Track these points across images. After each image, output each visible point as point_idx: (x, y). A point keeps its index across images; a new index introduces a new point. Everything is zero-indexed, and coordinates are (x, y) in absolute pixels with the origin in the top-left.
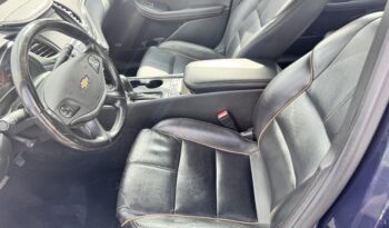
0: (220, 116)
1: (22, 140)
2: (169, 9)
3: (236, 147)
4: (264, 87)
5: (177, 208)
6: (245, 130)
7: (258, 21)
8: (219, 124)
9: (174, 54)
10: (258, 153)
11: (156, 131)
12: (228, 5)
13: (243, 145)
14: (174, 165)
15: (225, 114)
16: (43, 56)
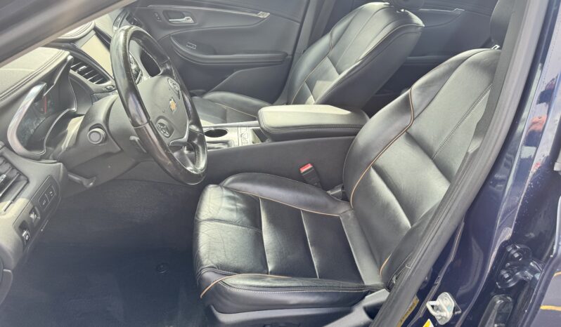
0: (303, 170)
1: (77, 178)
2: (216, 54)
3: (325, 207)
4: (355, 134)
5: (270, 267)
6: (332, 188)
7: (333, 69)
8: (302, 179)
9: (225, 107)
10: (350, 214)
11: (227, 188)
12: (290, 52)
13: (331, 205)
14: (256, 224)
15: (310, 166)
16: (92, 81)
